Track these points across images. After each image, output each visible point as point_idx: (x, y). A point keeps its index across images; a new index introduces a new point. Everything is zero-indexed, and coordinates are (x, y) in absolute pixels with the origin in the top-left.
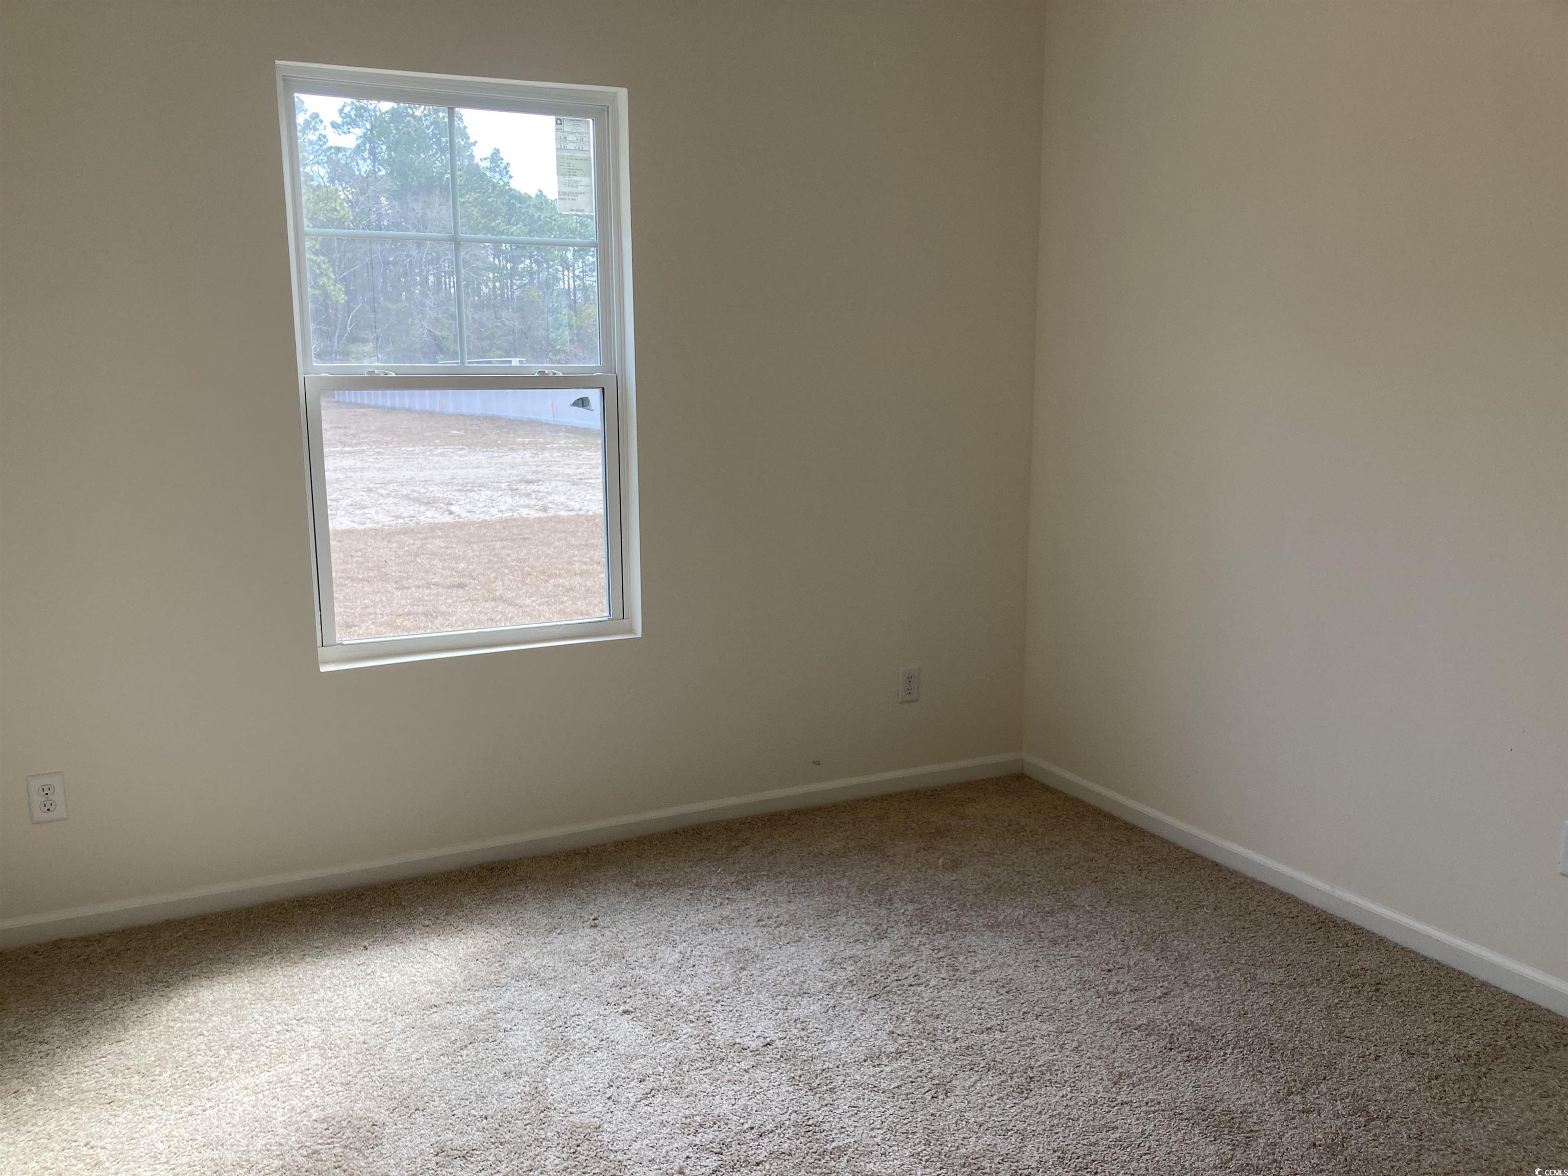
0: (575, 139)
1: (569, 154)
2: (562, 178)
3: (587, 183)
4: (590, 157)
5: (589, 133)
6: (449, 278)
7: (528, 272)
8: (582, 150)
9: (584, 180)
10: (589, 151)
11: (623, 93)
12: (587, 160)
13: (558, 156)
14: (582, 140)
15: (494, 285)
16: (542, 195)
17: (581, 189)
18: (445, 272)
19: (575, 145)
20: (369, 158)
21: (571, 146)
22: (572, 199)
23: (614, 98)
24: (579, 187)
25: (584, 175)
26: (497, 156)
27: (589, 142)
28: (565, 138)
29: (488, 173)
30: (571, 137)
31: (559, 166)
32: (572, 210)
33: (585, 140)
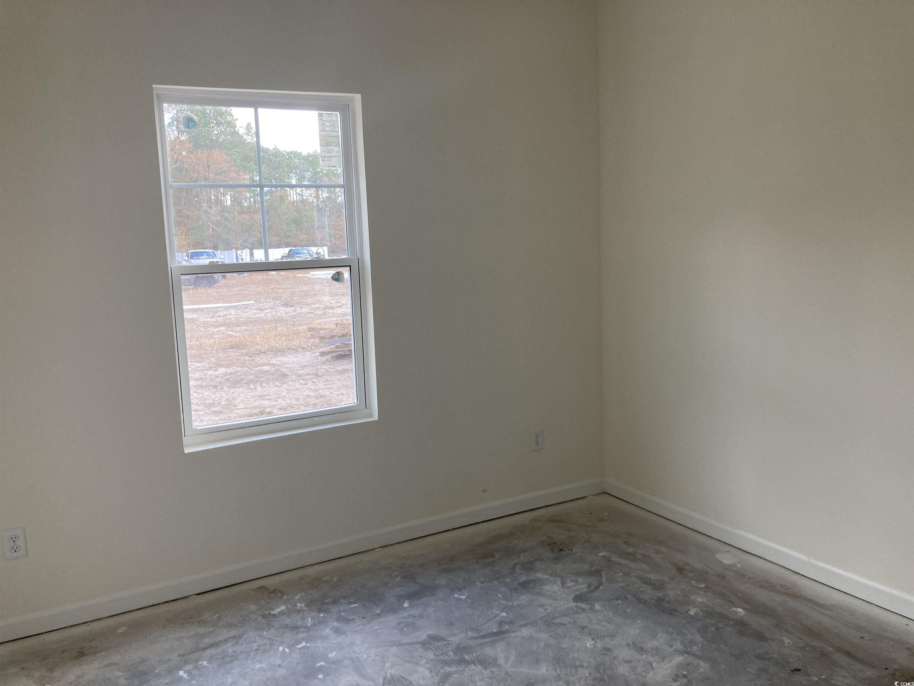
0: (330, 125)
1: (326, 134)
2: (323, 148)
3: (337, 150)
4: (339, 135)
5: (337, 121)
6: (224, 197)
7: (270, 192)
8: (334, 131)
9: (336, 149)
10: (338, 131)
11: (358, 98)
12: (337, 137)
13: (320, 135)
14: (334, 125)
15: (250, 201)
16: (276, 148)
17: (334, 154)
18: (221, 194)
19: (330, 128)
20: (176, 130)
21: (328, 129)
22: (329, 160)
23: (352, 100)
24: (333, 153)
25: (336, 146)
26: (249, 126)
27: (338, 126)
28: (324, 124)
29: (245, 137)
30: (327, 124)
31: (321, 140)
32: (329, 166)
33: (336, 125)
